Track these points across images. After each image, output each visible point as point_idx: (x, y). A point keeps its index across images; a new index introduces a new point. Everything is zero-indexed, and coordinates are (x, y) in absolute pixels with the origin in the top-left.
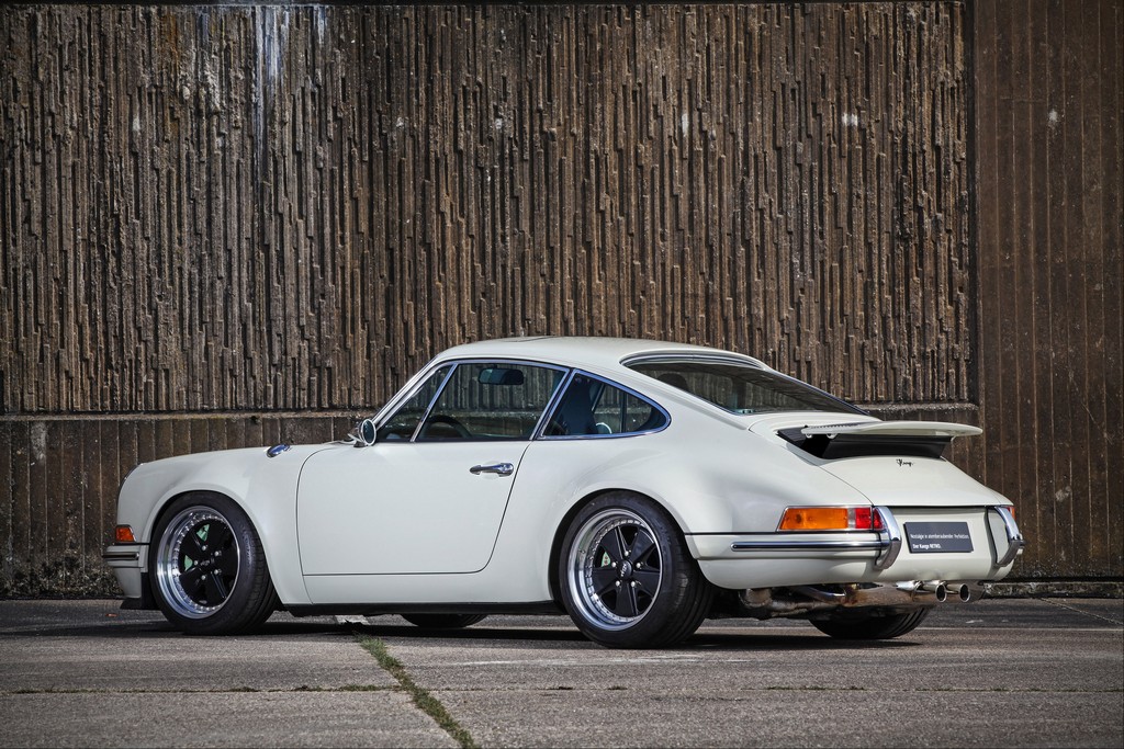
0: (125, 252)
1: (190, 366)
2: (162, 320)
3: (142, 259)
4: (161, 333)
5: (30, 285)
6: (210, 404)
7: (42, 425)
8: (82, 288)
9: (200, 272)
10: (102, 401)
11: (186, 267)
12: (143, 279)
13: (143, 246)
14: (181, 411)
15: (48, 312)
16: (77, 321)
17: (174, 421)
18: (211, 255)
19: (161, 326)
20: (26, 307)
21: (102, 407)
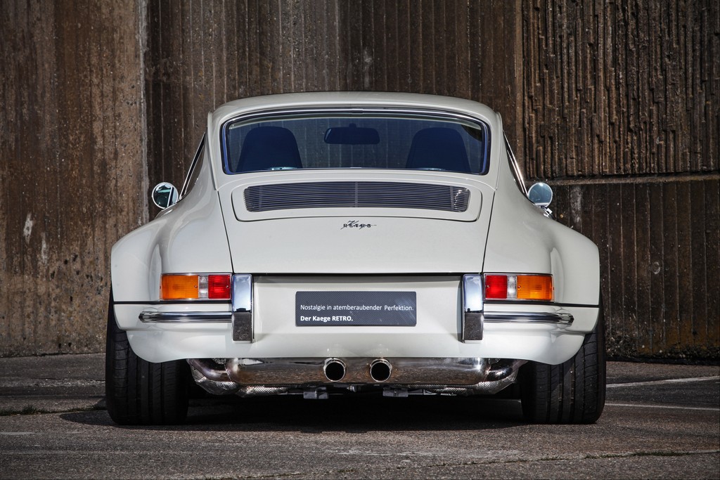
0: (641, 13)
1: (692, 127)
2: (670, 80)
3: (654, 19)
4: (669, 94)
5: (572, 52)
6: (708, 165)
7: (577, 190)
8: (610, 50)
9: (701, 30)
10: (625, 164)
11: (690, 24)
12: (656, 39)
13: (656, 6)
14: (685, 173)
15: (585, 77)
16: (605, 86)
17: (677, 183)
18: (709, 11)
19: (669, 87)
20: (569, 73)
21: (625, 171)
